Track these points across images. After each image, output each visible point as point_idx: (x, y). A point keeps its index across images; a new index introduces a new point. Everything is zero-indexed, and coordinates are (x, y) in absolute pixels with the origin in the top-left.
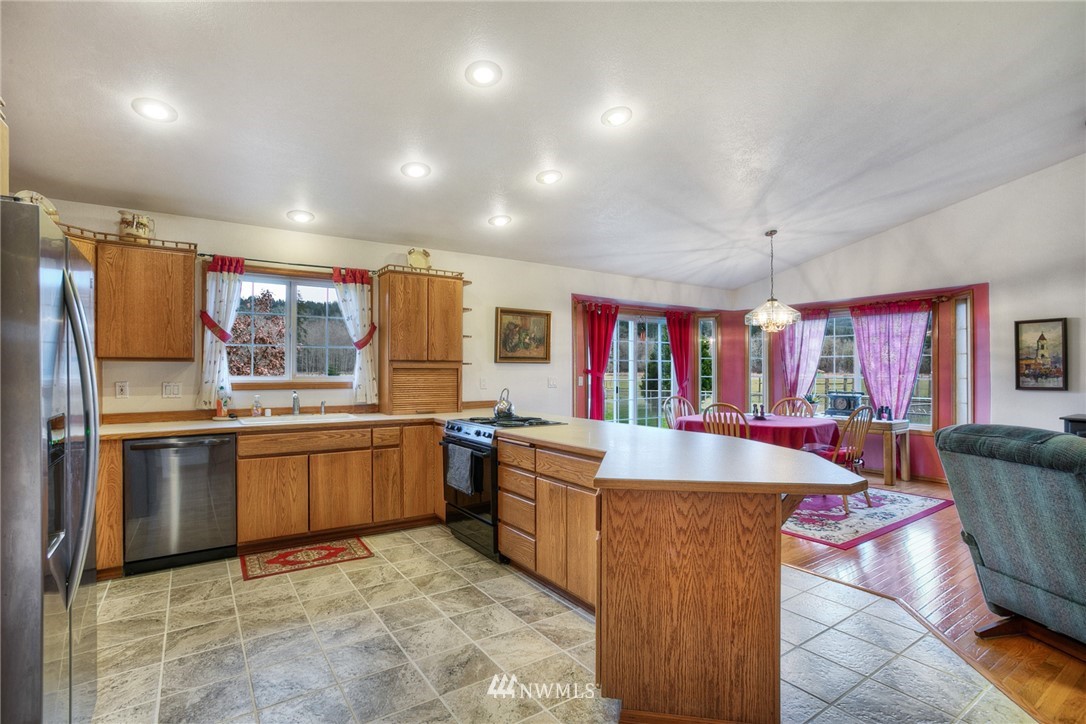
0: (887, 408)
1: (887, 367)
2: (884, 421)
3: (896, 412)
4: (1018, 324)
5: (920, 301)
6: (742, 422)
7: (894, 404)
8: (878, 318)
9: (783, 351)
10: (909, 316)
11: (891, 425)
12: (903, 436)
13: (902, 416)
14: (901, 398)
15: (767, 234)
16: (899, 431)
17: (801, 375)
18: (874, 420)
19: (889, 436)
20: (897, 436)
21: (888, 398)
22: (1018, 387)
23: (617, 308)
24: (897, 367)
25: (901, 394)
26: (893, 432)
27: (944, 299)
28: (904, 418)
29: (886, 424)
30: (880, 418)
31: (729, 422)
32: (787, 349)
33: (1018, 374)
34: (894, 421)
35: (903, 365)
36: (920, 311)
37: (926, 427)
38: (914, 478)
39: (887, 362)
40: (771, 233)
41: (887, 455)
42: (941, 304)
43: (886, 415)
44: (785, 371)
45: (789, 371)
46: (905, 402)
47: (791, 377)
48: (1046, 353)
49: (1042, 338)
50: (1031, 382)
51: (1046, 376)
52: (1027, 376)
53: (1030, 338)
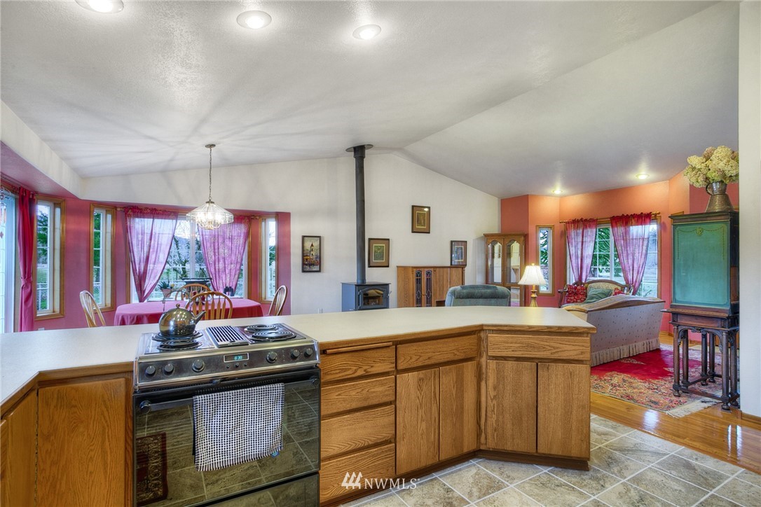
0: (230, 288)
1: (224, 259)
4: (303, 238)
14: (232, 280)
15: (207, 146)
22: (303, 271)
33: (303, 264)
35: (234, 258)
36: (244, 223)
39: (224, 256)
40: (211, 146)
42: (251, 221)
43: (230, 293)
48: (313, 253)
49: (312, 245)
50: (308, 268)
51: (313, 265)
52: (306, 265)
53: (308, 245)
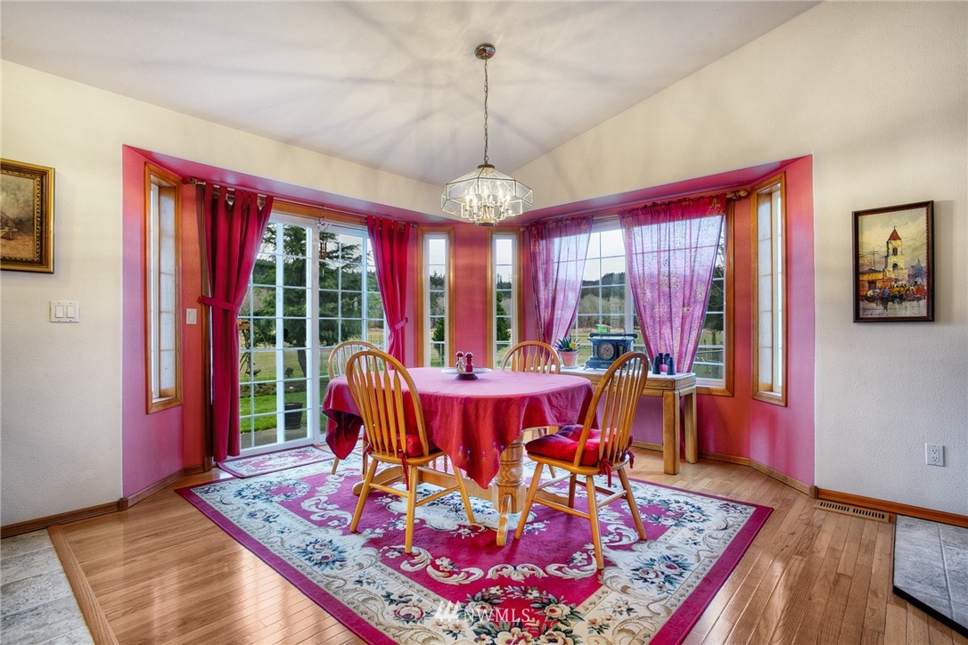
0: (668, 355)
1: (667, 297)
2: (664, 375)
3: (679, 362)
4: (857, 215)
5: (711, 197)
6: (405, 387)
7: (676, 350)
8: (655, 227)
9: (535, 278)
10: (696, 222)
11: (673, 382)
12: (688, 397)
13: (686, 367)
14: (685, 341)
16: (684, 391)
17: (558, 313)
18: (651, 374)
19: (670, 400)
20: (680, 398)
21: (669, 340)
22: (858, 319)
23: (269, 201)
24: (680, 296)
25: (686, 335)
26: (677, 392)
27: (742, 194)
28: (688, 371)
29: (666, 381)
30: (657, 371)
31: (383, 386)
32: (541, 276)
33: (858, 297)
34: (677, 376)
35: (687, 293)
36: (711, 214)
37: (718, 384)
38: (702, 457)
39: (667, 289)
41: (668, 426)
42: (737, 204)
43: (665, 367)
44: (538, 307)
45: (542, 307)
46: (691, 347)
47: (545, 314)
48: (900, 260)
49: (894, 236)
50: (877, 310)
51: (901, 298)
52: (871, 299)
53: (875, 236)
